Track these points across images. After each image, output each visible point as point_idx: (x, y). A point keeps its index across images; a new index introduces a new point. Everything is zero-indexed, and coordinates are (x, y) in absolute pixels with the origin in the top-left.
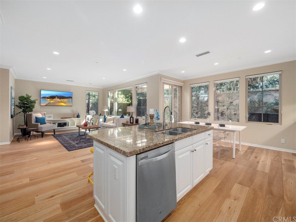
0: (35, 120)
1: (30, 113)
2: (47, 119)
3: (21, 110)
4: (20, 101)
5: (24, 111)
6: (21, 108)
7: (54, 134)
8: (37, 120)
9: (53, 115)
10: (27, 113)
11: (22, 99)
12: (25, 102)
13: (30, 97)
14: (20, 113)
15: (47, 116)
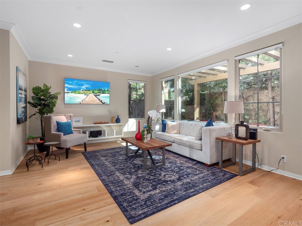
0: (56, 127)
1: (49, 115)
2: (74, 124)
3: (36, 110)
4: (35, 95)
5: (41, 112)
6: (36, 107)
7: (85, 150)
8: (60, 127)
9: (82, 118)
10: (46, 115)
11: (37, 91)
12: (42, 97)
13: (49, 89)
14: (35, 115)
15: (74, 119)
